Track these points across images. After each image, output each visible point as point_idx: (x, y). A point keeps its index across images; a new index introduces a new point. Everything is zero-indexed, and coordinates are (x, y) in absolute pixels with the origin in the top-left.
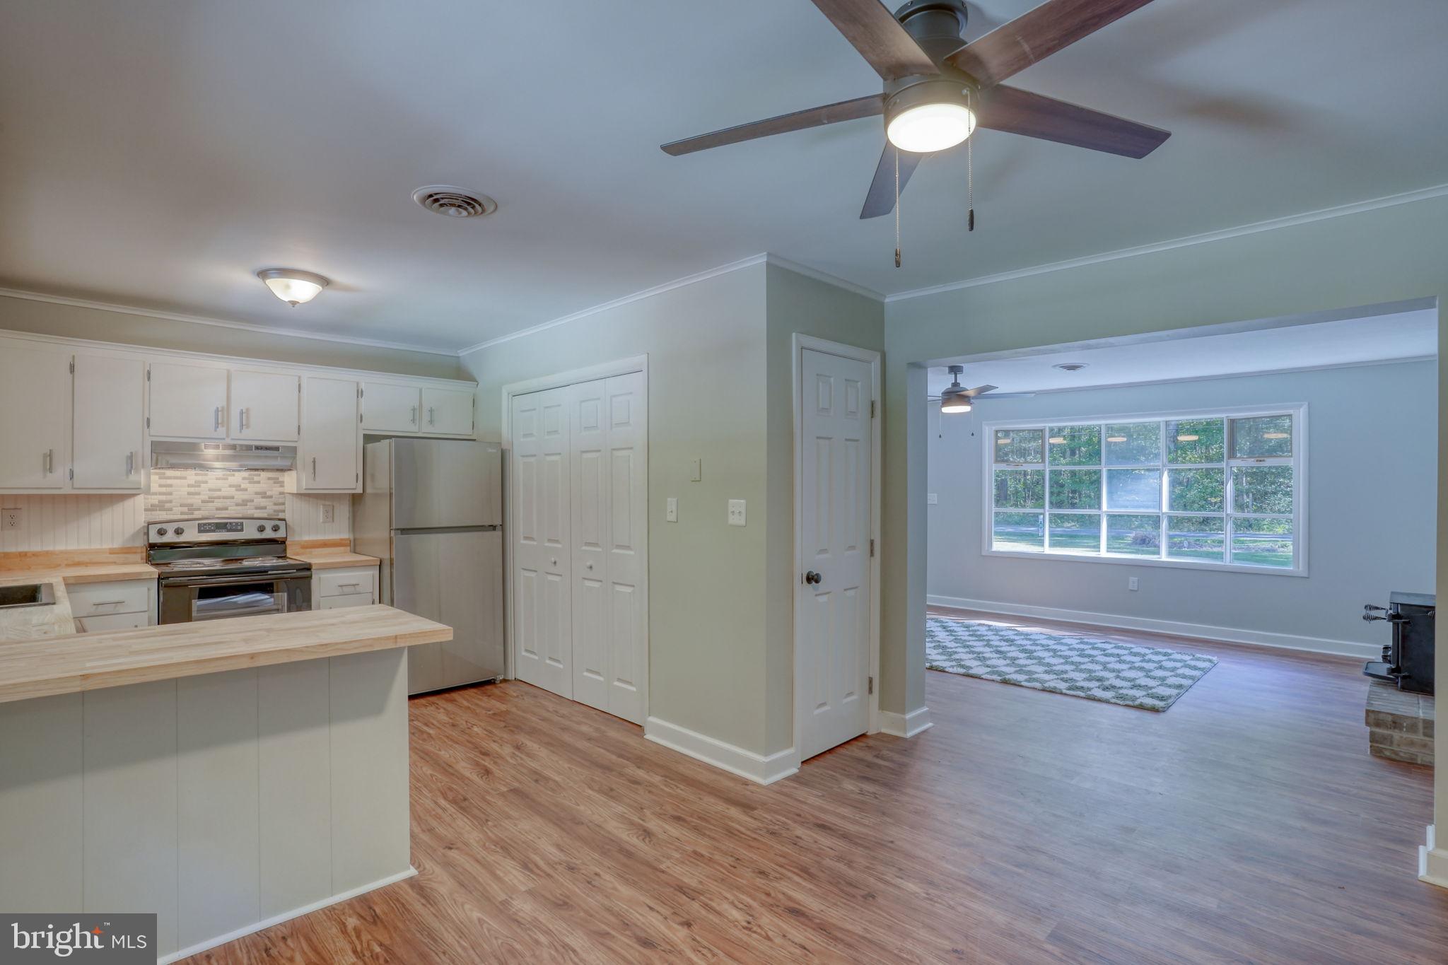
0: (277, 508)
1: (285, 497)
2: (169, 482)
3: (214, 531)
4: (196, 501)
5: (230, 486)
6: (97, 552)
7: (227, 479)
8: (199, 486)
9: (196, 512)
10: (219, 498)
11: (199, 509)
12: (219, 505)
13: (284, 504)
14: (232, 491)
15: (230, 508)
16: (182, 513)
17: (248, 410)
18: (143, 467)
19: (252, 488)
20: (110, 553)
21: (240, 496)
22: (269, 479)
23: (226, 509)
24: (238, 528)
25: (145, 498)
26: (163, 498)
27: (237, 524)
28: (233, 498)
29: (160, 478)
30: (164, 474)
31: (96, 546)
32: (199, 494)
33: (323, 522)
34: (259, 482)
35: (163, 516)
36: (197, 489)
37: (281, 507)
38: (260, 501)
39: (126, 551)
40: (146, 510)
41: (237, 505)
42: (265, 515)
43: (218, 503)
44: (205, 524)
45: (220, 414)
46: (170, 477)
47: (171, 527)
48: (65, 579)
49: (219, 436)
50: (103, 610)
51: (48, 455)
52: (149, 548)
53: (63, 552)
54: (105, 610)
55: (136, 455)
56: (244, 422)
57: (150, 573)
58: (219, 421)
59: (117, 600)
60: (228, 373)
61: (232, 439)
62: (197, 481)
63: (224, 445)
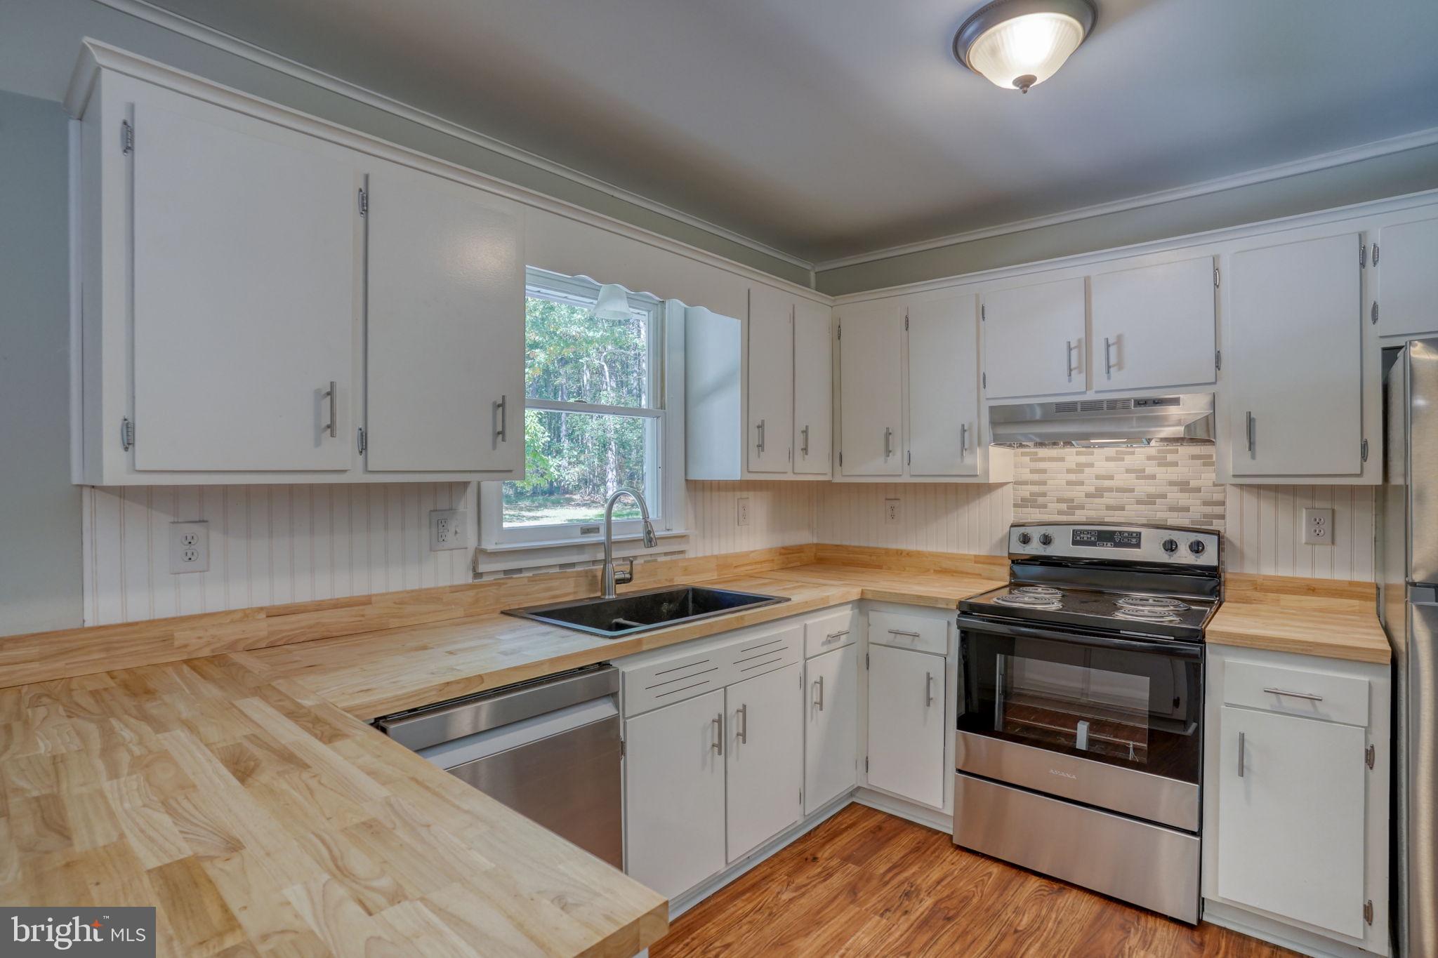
0: (1208, 509)
1: (1225, 491)
2: (1042, 465)
3: (1093, 544)
4: (1078, 493)
5: (1128, 471)
6: (963, 558)
7: (1123, 460)
8: (1082, 472)
9: (1077, 512)
10: (1110, 490)
11: (1082, 508)
12: (1111, 502)
13: (1223, 503)
14: (1131, 480)
15: (1127, 507)
16: (1060, 513)
18: (979, 444)
19: (1164, 474)
20: (976, 562)
21: (1144, 488)
22: (1194, 457)
24: (1133, 540)
25: (1014, 490)
26: (1035, 489)
27: (1131, 533)
28: (1132, 491)
29: (1031, 460)
30: (1036, 454)
31: (964, 551)
32: (1082, 483)
33: (1306, 543)
34: (1175, 464)
35: (1034, 515)
36: (1080, 477)
37: (1217, 510)
38: (1176, 496)
39: (990, 560)
40: (1016, 506)
41: (1139, 502)
42: (1185, 522)
43: (1109, 499)
44: (1082, 532)
45: (1074, 353)
46: (1043, 460)
47: (1036, 533)
48: (863, 592)
49: (1075, 389)
50: (901, 641)
51: (888, 434)
52: (1013, 562)
53: (932, 555)
54: (904, 641)
55: (970, 428)
56: (1113, 361)
57: (948, 601)
58: (1074, 365)
59: (913, 630)
60: (1087, 281)
61: (1097, 392)
62: (1078, 465)
63: (1083, 403)
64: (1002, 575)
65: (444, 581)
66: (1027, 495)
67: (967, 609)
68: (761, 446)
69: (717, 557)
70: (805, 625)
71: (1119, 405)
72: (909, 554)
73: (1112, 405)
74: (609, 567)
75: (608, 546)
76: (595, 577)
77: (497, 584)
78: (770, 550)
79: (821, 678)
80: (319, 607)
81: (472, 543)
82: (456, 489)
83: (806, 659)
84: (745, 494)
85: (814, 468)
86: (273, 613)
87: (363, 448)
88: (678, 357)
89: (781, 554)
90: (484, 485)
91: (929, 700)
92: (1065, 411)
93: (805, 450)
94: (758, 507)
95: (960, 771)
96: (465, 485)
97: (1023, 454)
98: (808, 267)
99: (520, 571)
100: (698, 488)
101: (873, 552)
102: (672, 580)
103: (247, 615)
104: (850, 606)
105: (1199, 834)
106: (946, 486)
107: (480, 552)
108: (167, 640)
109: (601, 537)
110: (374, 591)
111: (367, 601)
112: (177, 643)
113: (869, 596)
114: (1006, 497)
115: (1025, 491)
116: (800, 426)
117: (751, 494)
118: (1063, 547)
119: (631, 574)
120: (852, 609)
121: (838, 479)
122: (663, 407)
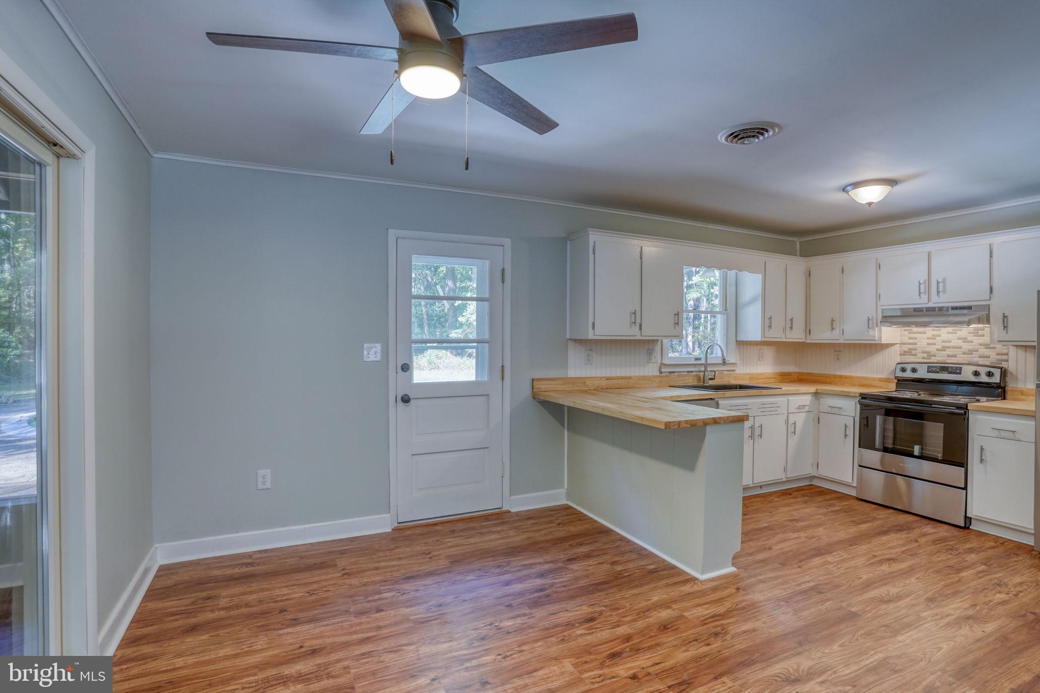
0: (1000, 357)
1: (1008, 348)
2: (915, 335)
3: (938, 372)
4: (932, 349)
5: (959, 339)
6: (874, 379)
7: (956, 333)
8: (935, 339)
10: (950, 347)
11: (935, 356)
12: (950, 353)
13: (1007, 354)
14: (960, 343)
15: (958, 356)
16: (923, 358)
17: (944, 281)
18: (877, 326)
19: (977, 340)
20: (880, 381)
21: (966, 347)
23: (955, 356)
24: (958, 371)
25: (900, 347)
26: (911, 346)
27: (957, 368)
28: (960, 348)
29: (909, 333)
30: (912, 330)
31: (875, 376)
35: (910, 359)
36: (934, 341)
37: (1004, 357)
38: (983, 351)
39: (887, 380)
40: (901, 355)
41: (964, 353)
42: (985, 363)
43: (949, 352)
44: (932, 366)
45: (922, 286)
46: (916, 333)
47: (909, 367)
48: (817, 390)
49: (922, 302)
50: (834, 411)
51: (833, 321)
52: (898, 380)
53: (857, 377)
54: (835, 411)
55: (873, 318)
56: (941, 289)
57: (855, 393)
58: (922, 291)
59: (840, 406)
60: (929, 254)
61: (934, 303)
62: (933, 336)
63: (926, 308)
64: (893, 386)
65: (651, 374)
66: (907, 349)
67: (863, 396)
68: (770, 327)
69: (749, 374)
70: (788, 400)
71: (945, 309)
72: (846, 377)
73: (941, 309)
74: (707, 373)
75: (706, 365)
76: (700, 377)
77: (667, 376)
78: (774, 373)
79: (795, 422)
80: (618, 378)
81: (659, 361)
82: (654, 342)
83: (788, 413)
84: (762, 347)
85: (796, 335)
86: (608, 379)
87: (640, 329)
88: (733, 289)
89: (780, 375)
90: (664, 340)
91: (846, 436)
92: (918, 311)
93: (791, 328)
94: (769, 353)
95: (860, 466)
96: (658, 340)
97: (905, 330)
98: (796, 240)
99: (674, 372)
100: (741, 344)
101: (827, 376)
102: (729, 382)
103: (601, 378)
104: (810, 395)
105: (965, 488)
106: (860, 344)
107: (663, 365)
108: (585, 383)
109: (703, 361)
110: (632, 375)
111: (630, 378)
112: (587, 384)
113: (820, 391)
114: (896, 349)
115: (906, 348)
116: (789, 317)
117: (765, 347)
118: (922, 373)
119: (714, 376)
120: (811, 397)
121: (808, 341)
122: (726, 310)
